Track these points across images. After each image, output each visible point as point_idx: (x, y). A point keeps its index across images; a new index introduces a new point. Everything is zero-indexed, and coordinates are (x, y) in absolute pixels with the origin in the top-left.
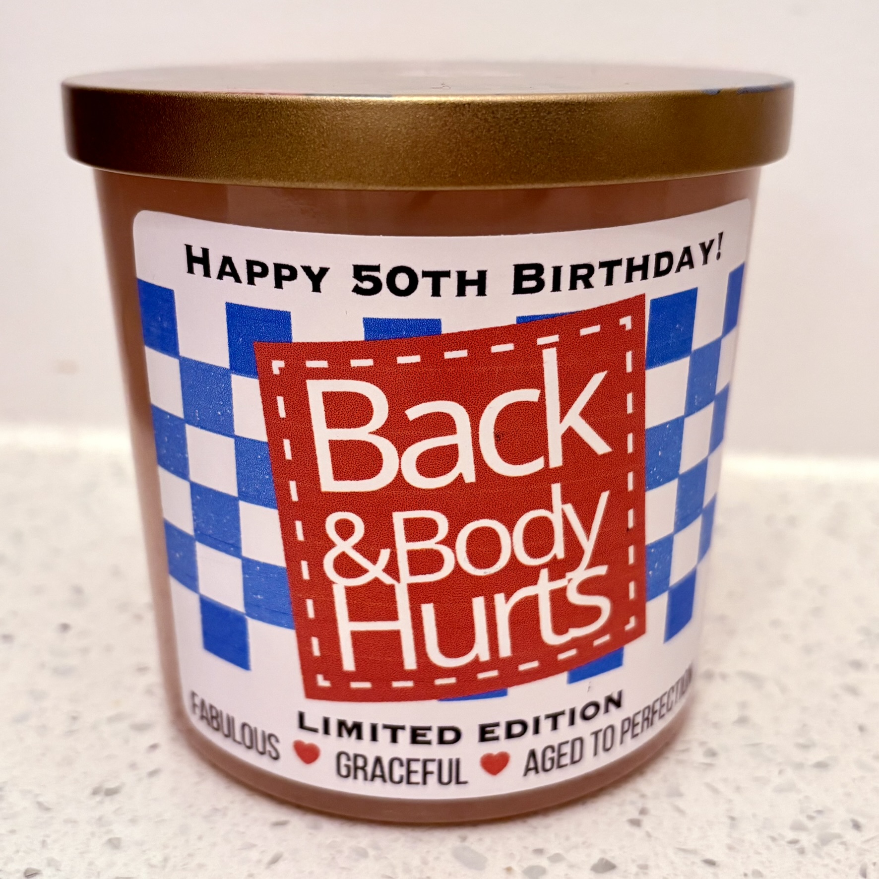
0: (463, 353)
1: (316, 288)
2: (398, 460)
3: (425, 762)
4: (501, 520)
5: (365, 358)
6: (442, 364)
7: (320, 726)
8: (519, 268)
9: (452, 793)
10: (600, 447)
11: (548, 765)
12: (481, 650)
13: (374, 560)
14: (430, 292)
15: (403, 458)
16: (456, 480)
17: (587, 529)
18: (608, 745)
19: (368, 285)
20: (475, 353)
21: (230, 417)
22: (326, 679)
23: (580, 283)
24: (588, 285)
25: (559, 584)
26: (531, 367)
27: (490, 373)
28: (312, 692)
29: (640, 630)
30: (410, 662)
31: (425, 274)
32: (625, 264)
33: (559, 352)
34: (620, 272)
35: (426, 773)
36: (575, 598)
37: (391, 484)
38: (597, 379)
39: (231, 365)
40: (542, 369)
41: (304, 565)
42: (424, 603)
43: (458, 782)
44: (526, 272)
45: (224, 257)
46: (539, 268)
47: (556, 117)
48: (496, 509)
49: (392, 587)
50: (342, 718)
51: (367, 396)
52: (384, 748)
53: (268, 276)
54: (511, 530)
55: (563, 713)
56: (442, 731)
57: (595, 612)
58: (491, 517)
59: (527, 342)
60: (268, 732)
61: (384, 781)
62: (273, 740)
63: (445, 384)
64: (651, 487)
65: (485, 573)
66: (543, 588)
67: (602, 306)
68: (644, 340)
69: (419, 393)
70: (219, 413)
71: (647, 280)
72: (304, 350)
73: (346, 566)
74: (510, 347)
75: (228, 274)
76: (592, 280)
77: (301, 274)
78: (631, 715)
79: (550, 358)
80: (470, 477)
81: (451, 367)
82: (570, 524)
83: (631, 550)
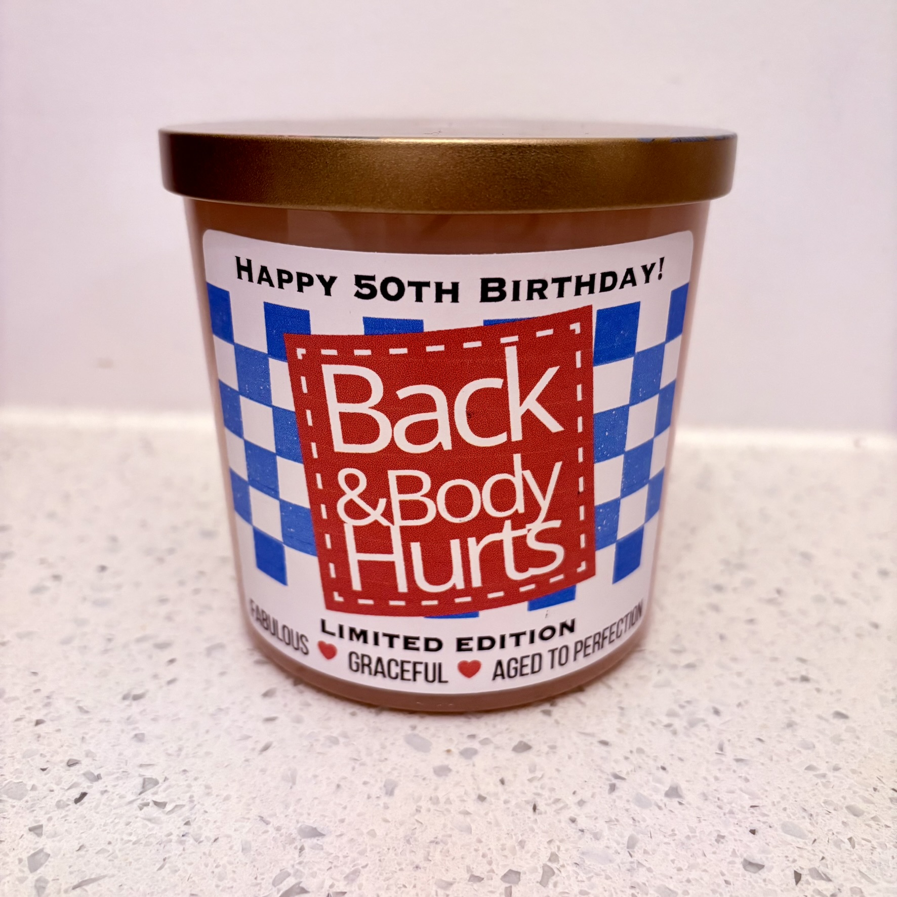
0: (441, 348)
1: (328, 293)
2: (391, 430)
3: (415, 664)
4: (472, 481)
5: (365, 349)
6: (424, 355)
7: (336, 631)
8: (485, 282)
9: (436, 689)
10: (554, 427)
11: (512, 673)
12: (457, 580)
13: (374, 506)
14: (414, 298)
15: (395, 428)
16: (436, 447)
17: (544, 492)
18: (563, 661)
19: (366, 291)
20: (451, 348)
21: (268, 391)
22: (340, 595)
23: (536, 295)
24: (542, 297)
25: (520, 533)
26: (496, 360)
27: (463, 364)
28: (331, 605)
29: (590, 572)
30: (403, 587)
31: (411, 284)
32: (574, 280)
33: (518, 349)
34: (570, 287)
35: (415, 673)
36: (533, 544)
37: (386, 448)
38: (551, 372)
39: (268, 351)
40: (505, 363)
41: (323, 507)
42: (413, 542)
43: (440, 681)
44: (491, 285)
45: (262, 266)
46: (502, 282)
47: (510, 157)
48: (469, 471)
49: (388, 528)
50: (353, 626)
51: (367, 378)
52: (383, 651)
53: (293, 282)
54: (480, 488)
55: (524, 633)
56: (427, 641)
57: (551, 557)
58: (464, 478)
59: (492, 341)
60: (300, 633)
61: (384, 676)
62: (304, 639)
63: (427, 372)
64: (600, 460)
65: (460, 521)
66: (507, 535)
67: (555, 314)
68: (591, 343)
69: (407, 378)
70: (262, 388)
71: (594, 294)
72: (319, 341)
73: (353, 510)
74: (478, 344)
75: (265, 280)
76: (546, 292)
77: (316, 281)
78: (583, 639)
79: (511, 355)
80: (448, 446)
81: (431, 358)
82: (529, 486)
83: (582, 509)
